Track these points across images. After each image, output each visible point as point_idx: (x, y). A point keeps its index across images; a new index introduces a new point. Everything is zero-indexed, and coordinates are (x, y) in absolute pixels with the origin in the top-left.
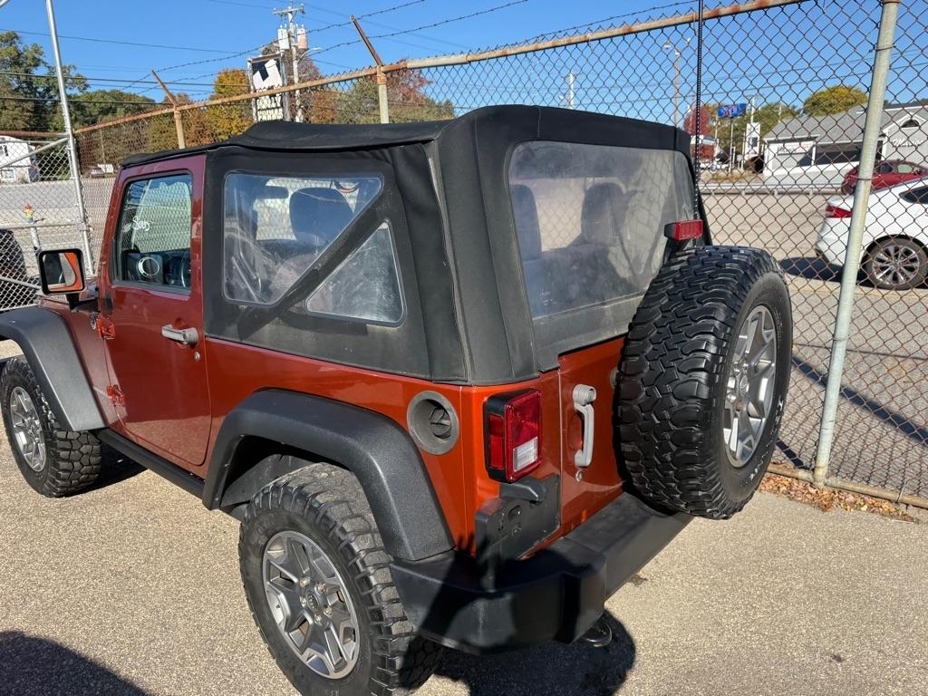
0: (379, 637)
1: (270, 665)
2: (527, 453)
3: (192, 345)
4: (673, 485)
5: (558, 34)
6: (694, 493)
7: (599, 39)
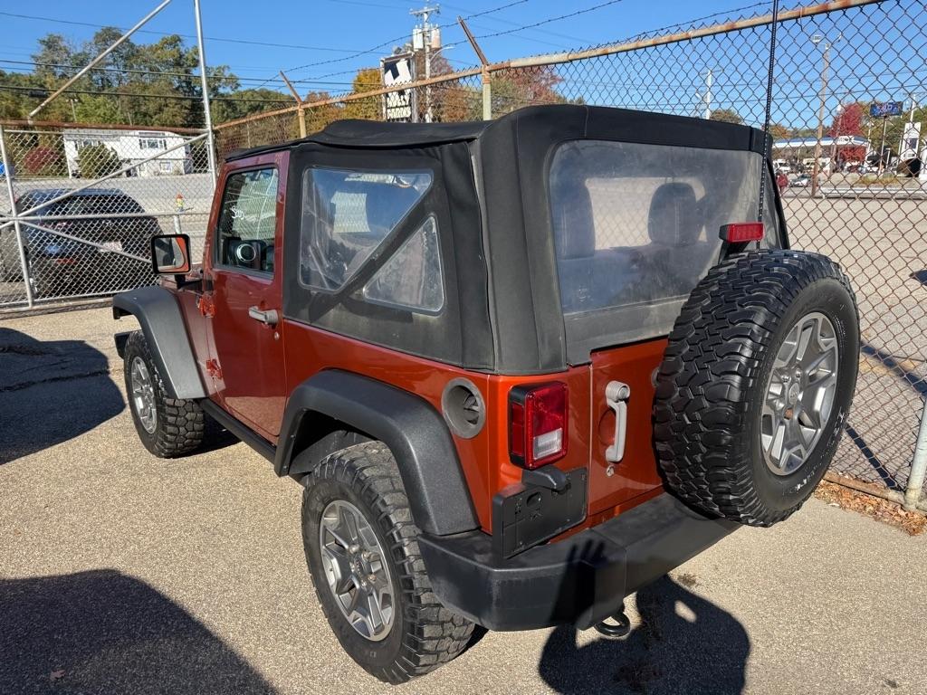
0: (410, 605)
1: (323, 623)
2: (551, 442)
3: (273, 325)
4: (705, 487)
5: (660, 32)
6: (725, 497)
7: (702, 36)
